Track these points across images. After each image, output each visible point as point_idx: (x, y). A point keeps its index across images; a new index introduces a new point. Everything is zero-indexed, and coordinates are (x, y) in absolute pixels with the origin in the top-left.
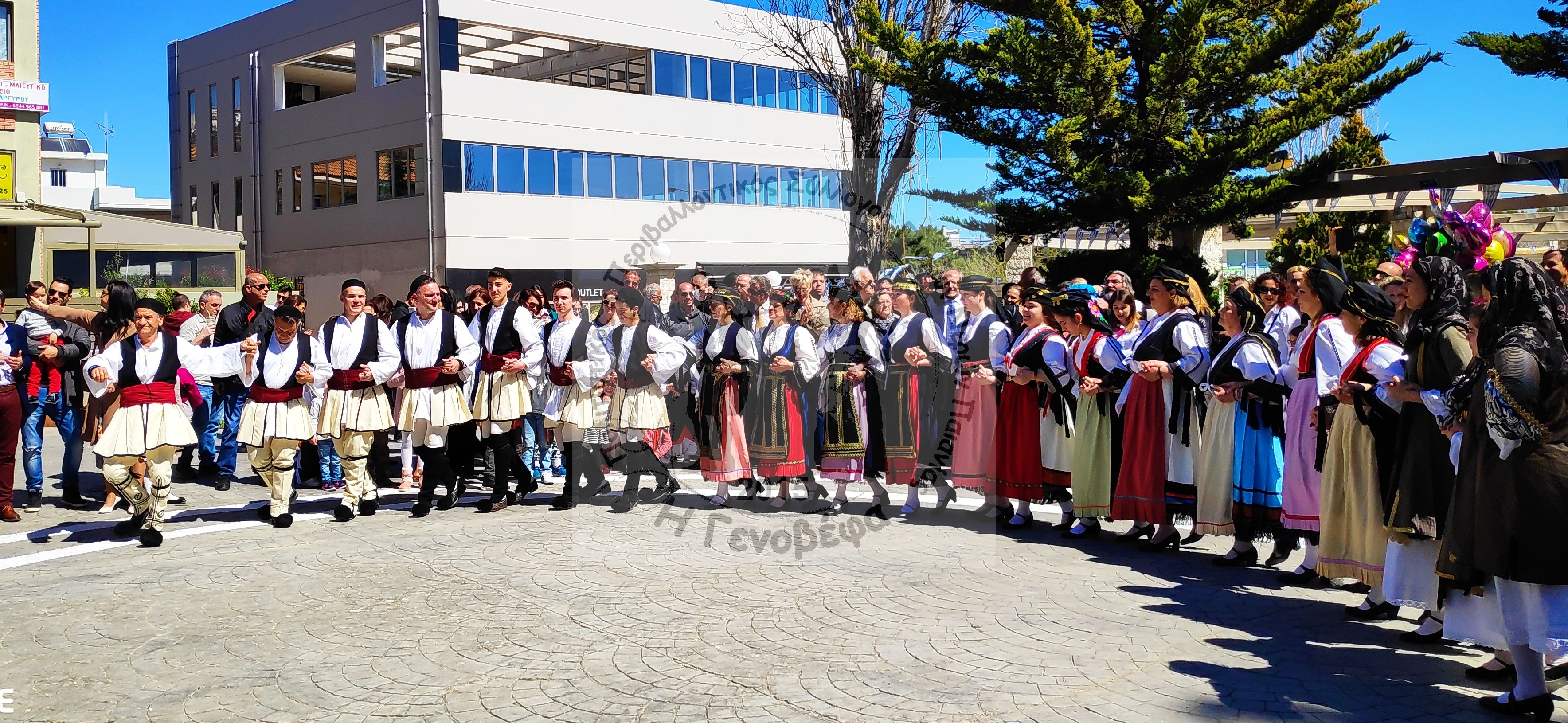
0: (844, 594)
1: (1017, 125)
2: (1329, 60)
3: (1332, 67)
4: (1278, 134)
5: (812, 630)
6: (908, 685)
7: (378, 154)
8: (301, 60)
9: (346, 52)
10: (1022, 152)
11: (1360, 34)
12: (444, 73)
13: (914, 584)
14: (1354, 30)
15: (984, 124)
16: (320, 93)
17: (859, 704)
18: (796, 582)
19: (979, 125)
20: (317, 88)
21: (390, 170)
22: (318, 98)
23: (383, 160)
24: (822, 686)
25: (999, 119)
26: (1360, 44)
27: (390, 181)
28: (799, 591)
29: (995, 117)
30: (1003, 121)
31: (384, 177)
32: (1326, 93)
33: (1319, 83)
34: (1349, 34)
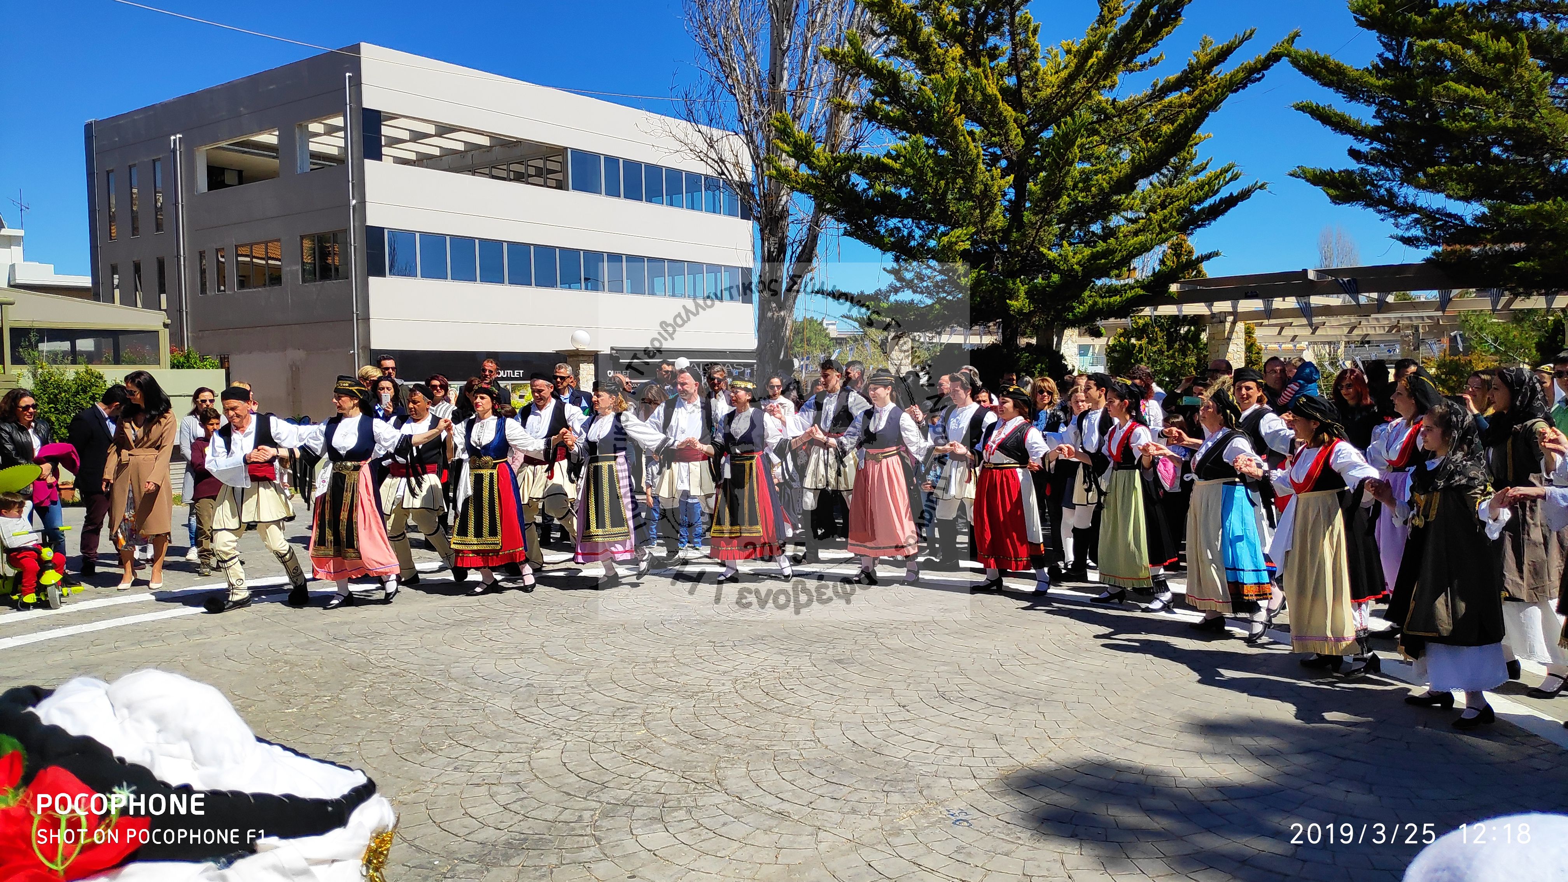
0: (777, 675)
1: (910, 234)
2: (1171, 184)
3: (1175, 191)
4: (1134, 248)
5: (752, 716)
6: (850, 772)
7: (302, 238)
8: (223, 144)
9: (270, 138)
10: (914, 258)
11: (1195, 164)
12: (368, 162)
13: (839, 661)
14: (1191, 160)
15: (883, 231)
16: (243, 177)
17: (808, 797)
18: (732, 664)
19: (879, 232)
20: (240, 172)
21: (314, 253)
22: (241, 182)
23: (307, 244)
24: (770, 779)
25: (895, 228)
26: (1196, 173)
27: (315, 264)
28: (734, 673)
29: (892, 226)
30: (898, 229)
31: (308, 260)
32: (1171, 214)
33: (1163, 206)
34: (1188, 162)
